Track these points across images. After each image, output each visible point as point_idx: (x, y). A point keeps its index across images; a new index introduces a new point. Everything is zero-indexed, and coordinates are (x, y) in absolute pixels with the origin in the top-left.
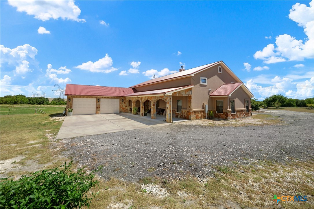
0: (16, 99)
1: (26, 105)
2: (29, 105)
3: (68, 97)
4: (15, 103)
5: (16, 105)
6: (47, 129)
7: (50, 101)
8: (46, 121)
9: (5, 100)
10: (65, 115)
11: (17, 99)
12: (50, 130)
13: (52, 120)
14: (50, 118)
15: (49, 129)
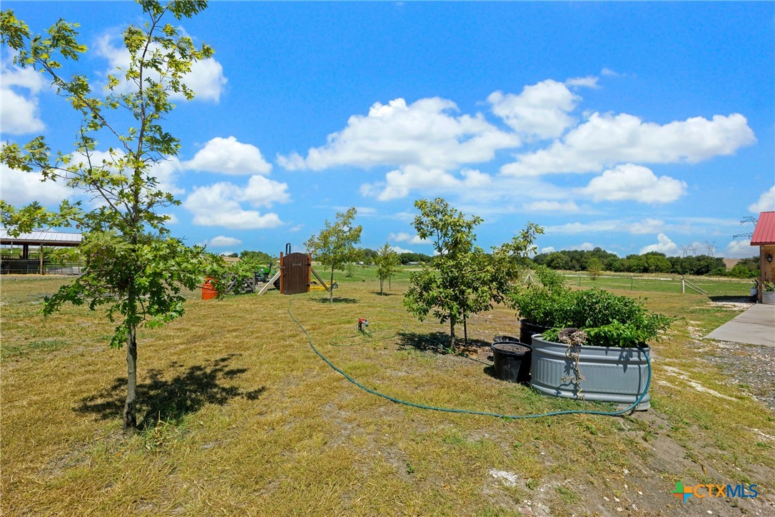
0: (647, 262)
1: (667, 275)
2: (673, 274)
3: (763, 248)
4: (646, 270)
5: (647, 274)
6: (694, 320)
7: (730, 267)
8: (698, 307)
9: (627, 264)
10: (754, 299)
11: (649, 261)
12: (699, 323)
13: (714, 307)
14: (712, 302)
15: (698, 321)
